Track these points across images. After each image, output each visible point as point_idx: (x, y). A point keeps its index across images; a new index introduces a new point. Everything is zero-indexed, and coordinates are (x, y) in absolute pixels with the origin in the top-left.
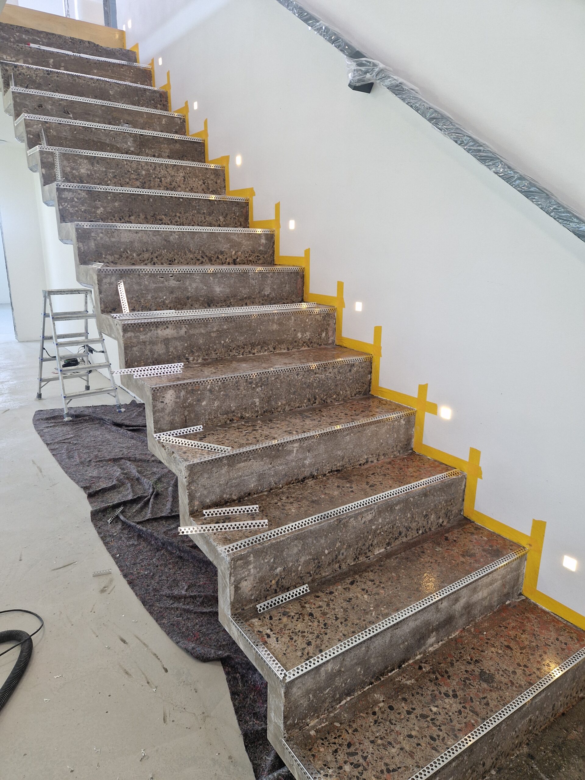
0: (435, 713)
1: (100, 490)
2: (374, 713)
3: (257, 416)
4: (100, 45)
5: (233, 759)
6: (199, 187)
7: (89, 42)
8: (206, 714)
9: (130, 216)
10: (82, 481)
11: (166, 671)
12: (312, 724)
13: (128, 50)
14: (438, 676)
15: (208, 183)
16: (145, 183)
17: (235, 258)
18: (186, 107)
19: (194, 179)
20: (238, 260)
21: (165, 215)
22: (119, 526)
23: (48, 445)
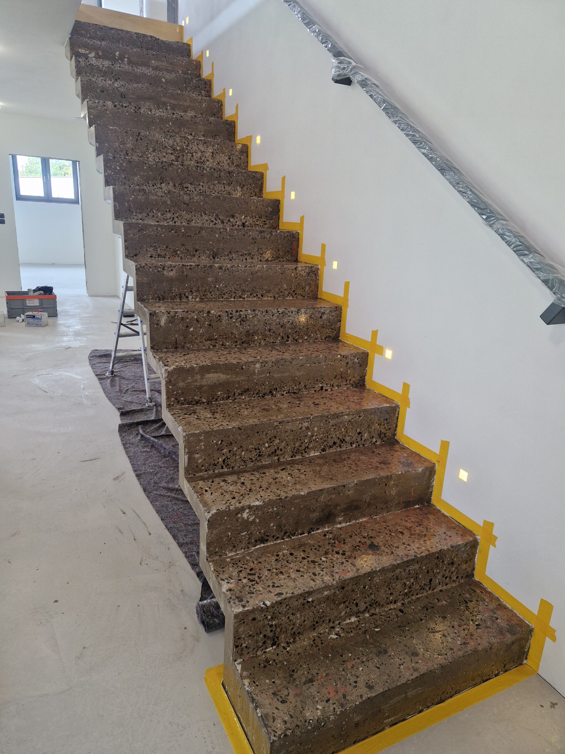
0: (323, 561)
1: (131, 411)
2: (278, 555)
3: (236, 346)
4: (160, 39)
5: (184, 592)
6: (225, 162)
7: (151, 37)
8: (172, 564)
9: (161, 183)
10: (117, 404)
11: (150, 534)
12: (230, 555)
13: (184, 43)
14: (336, 542)
15: (233, 159)
16: (179, 157)
17: (244, 221)
18: (224, 93)
19: (221, 155)
20: (247, 223)
21: (191, 184)
22: (139, 437)
23: (96, 375)
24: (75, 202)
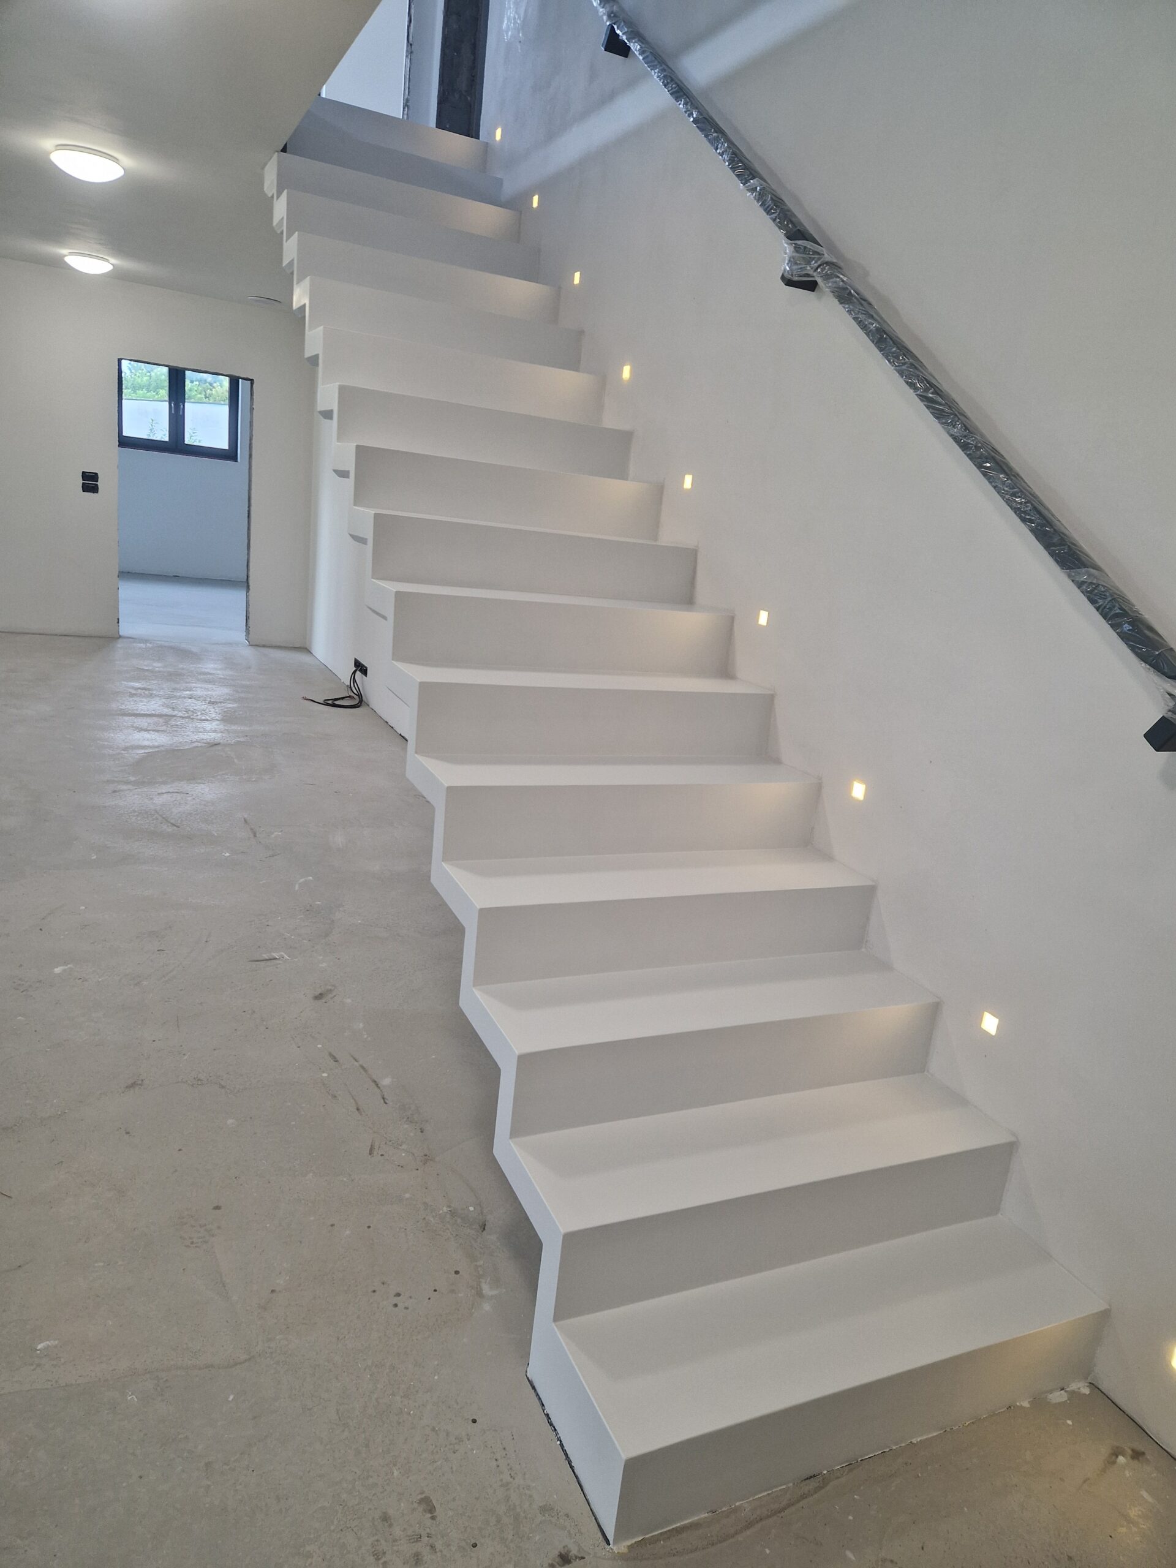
8: (428, 1158)
11: (386, 1102)
24: (230, 455)
